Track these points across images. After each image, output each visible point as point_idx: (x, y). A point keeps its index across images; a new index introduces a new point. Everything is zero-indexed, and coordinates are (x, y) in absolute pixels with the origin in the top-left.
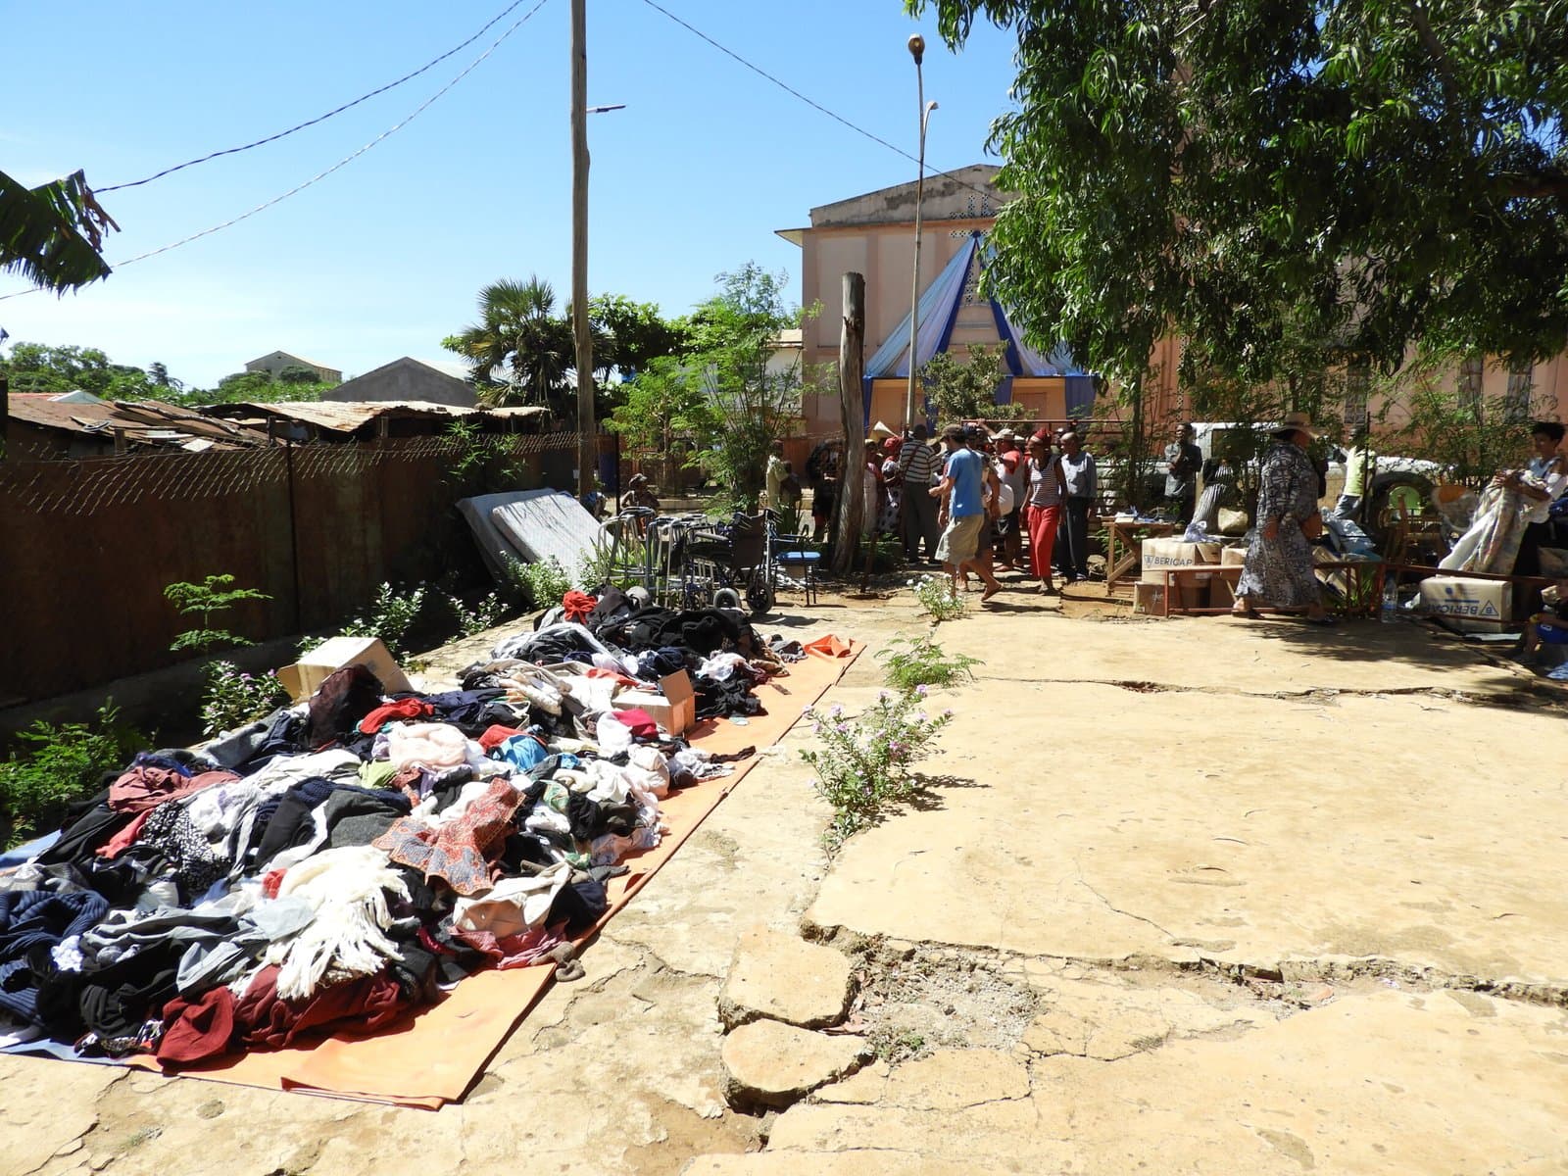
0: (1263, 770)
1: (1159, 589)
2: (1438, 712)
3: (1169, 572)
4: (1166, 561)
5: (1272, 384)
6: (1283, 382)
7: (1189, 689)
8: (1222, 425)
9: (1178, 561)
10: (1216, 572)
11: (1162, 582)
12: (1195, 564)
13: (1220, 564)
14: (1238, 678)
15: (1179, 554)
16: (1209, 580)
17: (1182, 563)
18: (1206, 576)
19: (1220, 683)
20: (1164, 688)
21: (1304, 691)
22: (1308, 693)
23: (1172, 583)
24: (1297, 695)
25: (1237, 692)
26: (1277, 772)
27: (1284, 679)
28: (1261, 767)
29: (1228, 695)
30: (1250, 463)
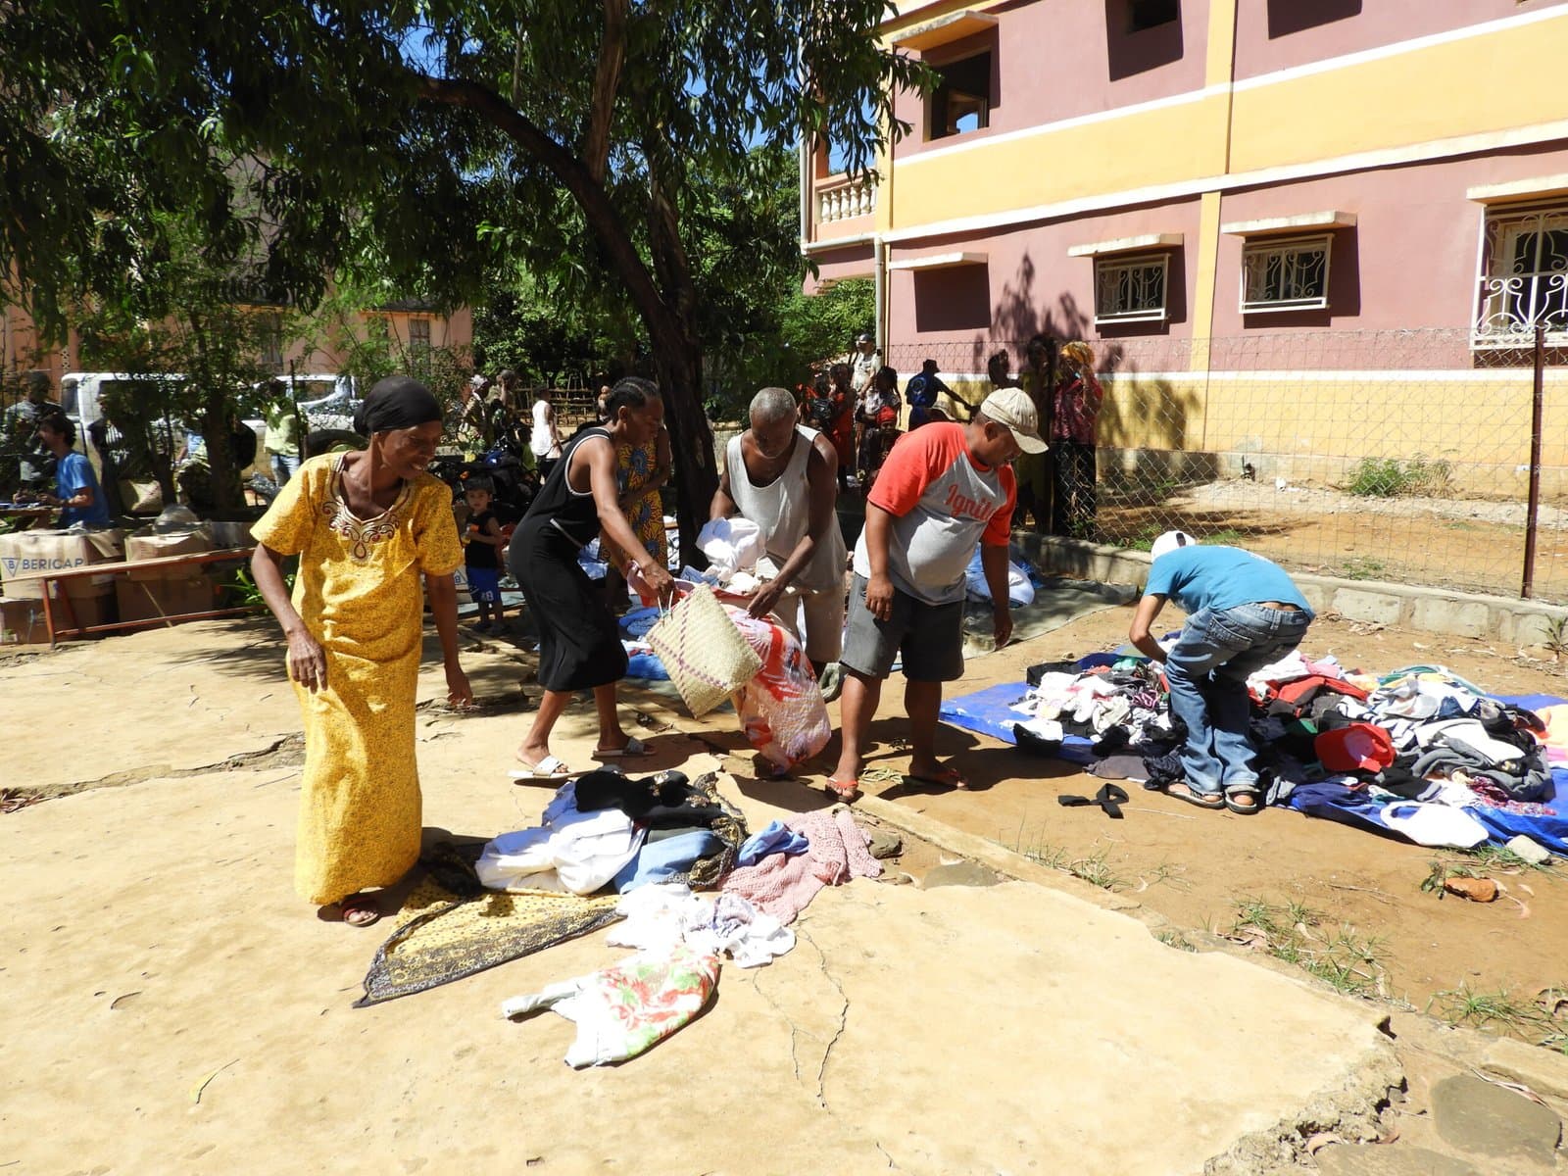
0: (222, 945)
1: (37, 605)
2: (450, 738)
3: (47, 579)
4: (42, 563)
5: (169, 320)
6: (181, 319)
7: (80, 787)
8: (108, 376)
9: (61, 562)
10: (122, 571)
11: (36, 594)
12: (90, 563)
13: (123, 558)
14: (167, 745)
15: (60, 552)
16: (113, 583)
17: (68, 564)
18: (107, 578)
19: (136, 761)
20: (36, 796)
21: (268, 745)
22: (275, 747)
23: (53, 593)
24: (259, 754)
25: (166, 772)
26: (245, 942)
27: (235, 729)
28: (216, 937)
29: (152, 782)
30: (155, 424)
